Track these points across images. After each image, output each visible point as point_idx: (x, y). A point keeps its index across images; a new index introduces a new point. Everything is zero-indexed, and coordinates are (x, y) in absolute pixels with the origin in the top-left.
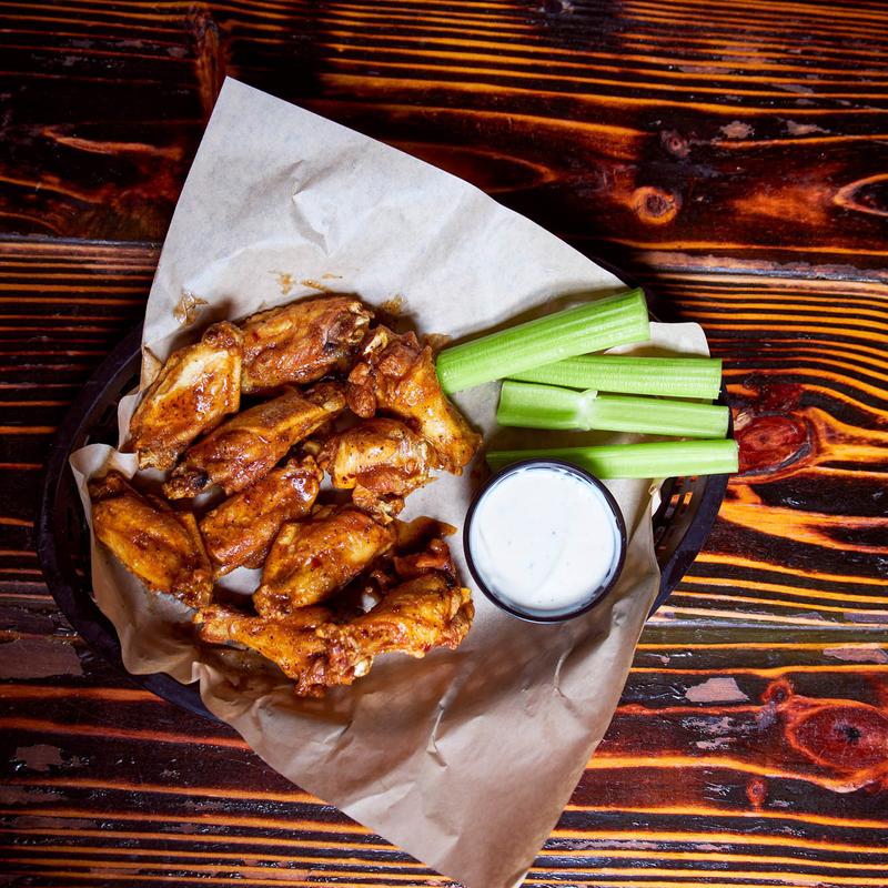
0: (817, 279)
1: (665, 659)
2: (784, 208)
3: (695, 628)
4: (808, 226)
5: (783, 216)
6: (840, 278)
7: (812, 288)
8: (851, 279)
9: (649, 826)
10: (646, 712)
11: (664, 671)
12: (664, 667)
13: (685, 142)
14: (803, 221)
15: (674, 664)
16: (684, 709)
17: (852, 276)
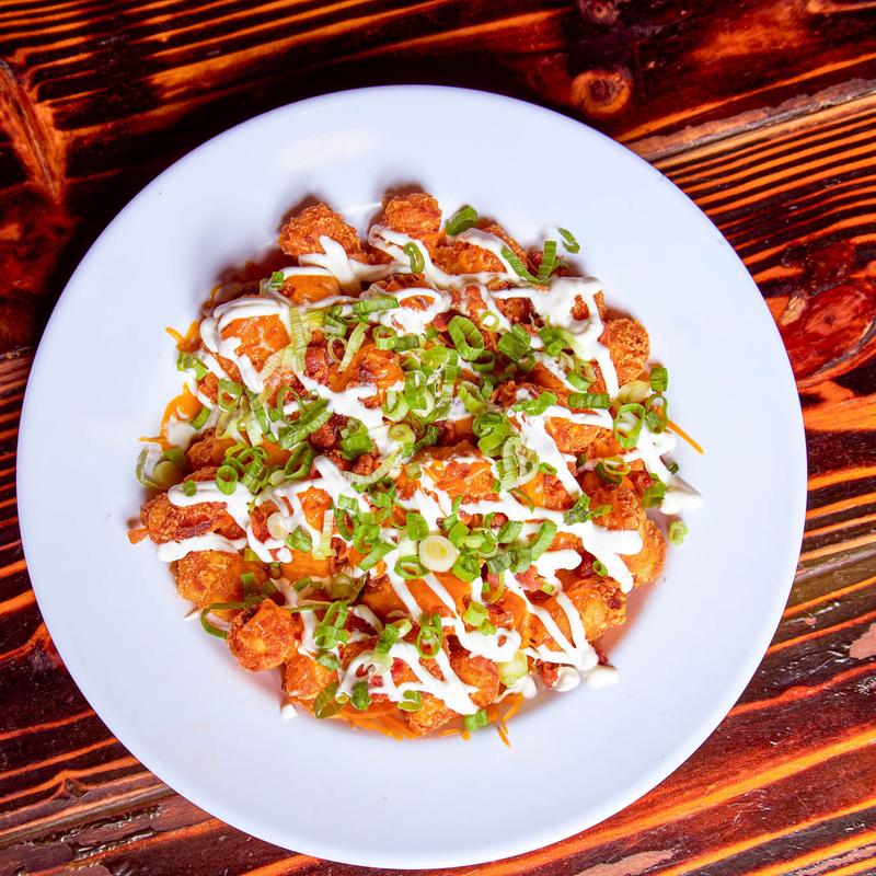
0: (823, 109)
1: (810, 621)
2: (752, 40)
3: (831, 572)
4: (789, 49)
5: (755, 50)
6: (849, 98)
7: (820, 123)
8: (863, 95)
9: (867, 826)
10: (811, 691)
11: (814, 635)
13: (610, 4)
14: (781, 47)
15: (824, 622)
16: (854, 672)
17: (862, 90)
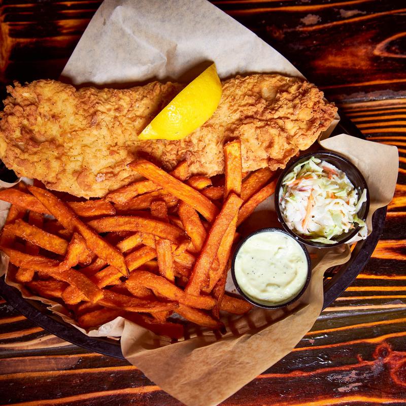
12: (313, 346)
